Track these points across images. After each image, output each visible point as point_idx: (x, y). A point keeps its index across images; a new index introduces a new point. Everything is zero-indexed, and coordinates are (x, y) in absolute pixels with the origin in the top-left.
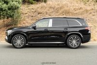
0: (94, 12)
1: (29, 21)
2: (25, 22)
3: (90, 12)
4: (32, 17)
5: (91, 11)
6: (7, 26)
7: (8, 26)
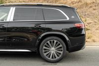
0: (95, 6)
3: (90, 5)
5: (92, 5)
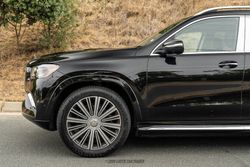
1: (101, 38)
2: (86, 39)
4: (110, 24)
6: (29, 50)
7: (33, 51)
